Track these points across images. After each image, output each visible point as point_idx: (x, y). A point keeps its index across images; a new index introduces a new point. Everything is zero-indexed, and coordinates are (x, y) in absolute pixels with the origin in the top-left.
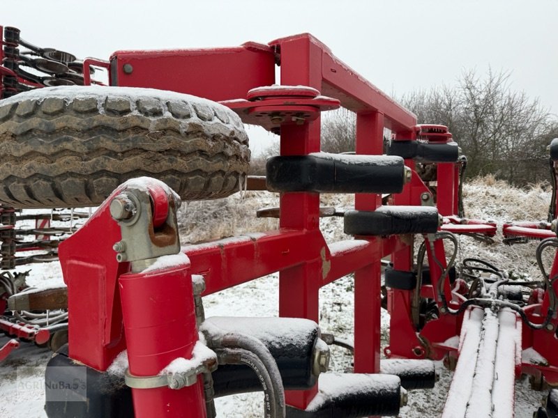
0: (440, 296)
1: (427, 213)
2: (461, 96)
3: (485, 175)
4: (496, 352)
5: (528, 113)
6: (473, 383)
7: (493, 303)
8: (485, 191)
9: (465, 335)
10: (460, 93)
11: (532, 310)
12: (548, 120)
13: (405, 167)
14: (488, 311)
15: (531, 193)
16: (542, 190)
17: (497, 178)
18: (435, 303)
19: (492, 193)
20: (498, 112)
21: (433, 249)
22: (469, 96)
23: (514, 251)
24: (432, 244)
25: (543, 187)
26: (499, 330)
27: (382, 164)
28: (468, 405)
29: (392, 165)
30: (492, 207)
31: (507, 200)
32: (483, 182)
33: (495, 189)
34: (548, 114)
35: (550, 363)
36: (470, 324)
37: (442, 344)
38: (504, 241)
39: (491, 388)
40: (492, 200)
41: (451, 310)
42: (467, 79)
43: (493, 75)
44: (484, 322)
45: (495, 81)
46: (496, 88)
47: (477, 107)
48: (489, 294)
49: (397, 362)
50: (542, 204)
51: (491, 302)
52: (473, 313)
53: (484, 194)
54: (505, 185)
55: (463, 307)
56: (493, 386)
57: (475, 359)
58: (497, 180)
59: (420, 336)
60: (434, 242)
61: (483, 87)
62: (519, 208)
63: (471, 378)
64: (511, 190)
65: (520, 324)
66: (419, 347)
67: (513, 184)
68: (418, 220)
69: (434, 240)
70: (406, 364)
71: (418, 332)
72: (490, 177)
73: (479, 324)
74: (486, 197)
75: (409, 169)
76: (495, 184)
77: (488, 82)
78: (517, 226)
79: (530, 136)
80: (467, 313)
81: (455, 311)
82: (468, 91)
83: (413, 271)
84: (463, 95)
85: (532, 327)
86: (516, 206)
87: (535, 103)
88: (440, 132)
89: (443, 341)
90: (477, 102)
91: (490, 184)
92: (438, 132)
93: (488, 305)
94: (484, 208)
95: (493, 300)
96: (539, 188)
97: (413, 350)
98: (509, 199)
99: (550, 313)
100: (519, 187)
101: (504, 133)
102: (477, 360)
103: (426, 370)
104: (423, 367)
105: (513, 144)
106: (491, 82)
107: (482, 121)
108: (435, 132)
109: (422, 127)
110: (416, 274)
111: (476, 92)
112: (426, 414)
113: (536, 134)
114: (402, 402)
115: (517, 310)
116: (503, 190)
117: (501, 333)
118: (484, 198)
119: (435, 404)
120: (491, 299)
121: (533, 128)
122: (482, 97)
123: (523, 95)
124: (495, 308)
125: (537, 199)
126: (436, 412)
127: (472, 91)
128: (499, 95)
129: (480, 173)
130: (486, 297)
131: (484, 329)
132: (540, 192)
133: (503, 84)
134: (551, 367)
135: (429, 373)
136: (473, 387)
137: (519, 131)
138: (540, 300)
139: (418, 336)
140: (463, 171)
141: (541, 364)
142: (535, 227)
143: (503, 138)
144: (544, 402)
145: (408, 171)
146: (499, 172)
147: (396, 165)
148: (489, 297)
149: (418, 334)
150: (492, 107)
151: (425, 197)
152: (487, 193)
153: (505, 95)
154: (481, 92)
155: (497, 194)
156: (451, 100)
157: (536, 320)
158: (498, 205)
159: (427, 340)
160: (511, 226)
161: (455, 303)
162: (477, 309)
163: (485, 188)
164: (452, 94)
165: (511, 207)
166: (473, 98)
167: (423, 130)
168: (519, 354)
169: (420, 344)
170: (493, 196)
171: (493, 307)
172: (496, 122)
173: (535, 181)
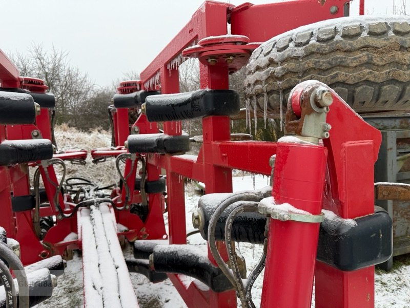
0: (56, 207)
1: (43, 144)
2: (33, 63)
3: (61, 124)
4: (104, 230)
5: (82, 82)
6: (97, 251)
7: (95, 201)
8: (62, 135)
9: (81, 227)
10: (32, 62)
11: (116, 201)
12: (95, 88)
13: (35, 103)
14: (92, 207)
15: (92, 135)
16: (99, 133)
17: (70, 126)
18: (42, 221)
19: (67, 137)
20: (62, 79)
21: (47, 173)
22: (40, 65)
23: (88, 174)
24: (46, 170)
25: (99, 131)
26: (102, 217)
27: (15, 99)
28: (99, 265)
29: (24, 100)
30: (68, 147)
31: (78, 141)
32: (60, 129)
33: (69, 133)
34: (94, 84)
35: (129, 229)
36: (82, 219)
37: (62, 242)
38: (93, 162)
39: (109, 250)
40: (68, 142)
41: (66, 215)
42: (37, 51)
43: (56, 51)
44: (91, 215)
45: (58, 57)
46: (59, 62)
47: (47, 74)
48: (91, 197)
49: (32, 266)
50: (100, 142)
51: (93, 201)
52: (82, 212)
53: (62, 138)
54: (75, 130)
55: (74, 211)
56: (109, 248)
57: (94, 238)
58: (70, 127)
59: (43, 243)
60: (47, 168)
61: (50, 60)
62: (86, 146)
63: (95, 250)
64: (80, 133)
65: (112, 210)
66: (44, 251)
67: (80, 129)
68: (38, 150)
69: (47, 166)
70: (40, 265)
71: (41, 240)
72: (64, 125)
73: (88, 218)
74: (64, 140)
75: (37, 104)
76: (68, 131)
77: (53, 56)
78: (100, 150)
79: (85, 98)
80: (78, 213)
81: (69, 215)
82: (39, 61)
83: (31, 194)
84: (35, 63)
85: (119, 210)
86: (84, 144)
87: (86, 76)
88: (39, 84)
89: (63, 240)
90: (47, 70)
91: (65, 130)
92: (37, 84)
93: (92, 203)
94: (63, 147)
95: (95, 199)
96: (97, 132)
97: (39, 255)
98: (80, 140)
99: (127, 198)
100: (85, 132)
101: (68, 95)
102: (95, 238)
103: (57, 262)
104: (54, 262)
105: (75, 103)
106: (55, 56)
107: (52, 85)
108: (34, 83)
109: (25, 79)
110: (35, 196)
111: (45, 62)
112: (52, 303)
113: (88, 97)
114: (53, 284)
115: (109, 201)
116: (74, 134)
117: (104, 218)
118: (62, 140)
119: (56, 292)
120: (93, 199)
121: (86, 92)
122: (51, 66)
123: (78, 70)
124: (97, 205)
125: (97, 139)
126: (58, 298)
127: (42, 61)
128: (62, 67)
129: (57, 122)
130: (89, 199)
131: (93, 219)
132: (98, 134)
133: (64, 59)
134: (130, 231)
135: (59, 264)
136: (98, 254)
137: (79, 94)
138: (118, 194)
139: (42, 244)
140: (53, 118)
141: (126, 231)
142: (109, 150)
143: (69, 98)
144: (131, 251)
145: (37, 106)
146: (70, 122)
147: (27, 101)
148: (92, 198)
149: (41, 242)
150: (58, 75)
151: (35, 134)
152: (64, 137)
153: (66, 68)
154: (49, 63)
155: (71, 137)
156: (25, 66)
157: (120, 205)
158: (72, 145)
159: (50, 244)
160: (96, 151)
161: (68, 209)
162: (84, 209)
163: (62, 133)
164: (26, 61)
165: (81, 145)
166: (43, 66)
167: (25, 80)
168: (116, 227)
169: (45, 248)
170: (69, 139)
171: (95, 204)
172: (62, 86)
173: (93, 128)
